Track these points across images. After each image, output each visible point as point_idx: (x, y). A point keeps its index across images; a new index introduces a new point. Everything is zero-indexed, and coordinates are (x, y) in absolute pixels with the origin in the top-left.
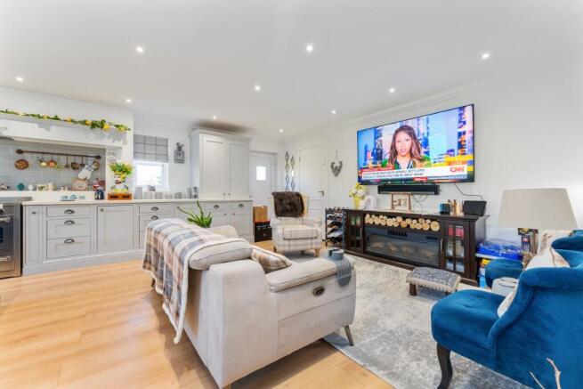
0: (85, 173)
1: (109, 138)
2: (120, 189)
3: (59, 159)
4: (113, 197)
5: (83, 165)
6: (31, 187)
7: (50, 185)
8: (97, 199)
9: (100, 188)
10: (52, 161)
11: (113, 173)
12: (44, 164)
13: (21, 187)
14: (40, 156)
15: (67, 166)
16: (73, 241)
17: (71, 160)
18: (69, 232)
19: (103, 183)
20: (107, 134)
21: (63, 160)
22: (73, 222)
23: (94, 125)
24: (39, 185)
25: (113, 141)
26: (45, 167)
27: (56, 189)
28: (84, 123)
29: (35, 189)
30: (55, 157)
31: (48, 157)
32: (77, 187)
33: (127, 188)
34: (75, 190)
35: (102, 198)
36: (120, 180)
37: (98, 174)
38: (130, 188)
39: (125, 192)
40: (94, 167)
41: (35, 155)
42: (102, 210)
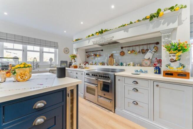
0: (149, 55)
1: (164, 24)
2: (175, 67)
3: (136, 49)
4: (168, 74)
5: (147, 50)
6: (124, 64)
7: (132, 63)
8: (156, 73)
9: (158, 65)
10: (133, 50)
11: (168, 52)
12: (129, 52)
13: (122, 64)
14: (128, 48)
15: (139, 52)
16: (137, 104)
17: (141, 48)
18: (135, 96)
19: (160, 61)
20: (162, 21)
21: (138, 49)
22: (137, 90)
23: (152, 17)
24: (128, 63)
25: (168, 25)
26: (130, 53)
27: (134, 65)
28: (146, 19)
29: (126, 65)
30: (134, 48)
31: (131, 49)
32: (144, 64)
33: (184, 67)
34: (143, 66)
35: (159, 73)
36: (175, 58)
37: (157, 55)
38: (186, 66)
39: (180, 70)
40: (154, 50)
41: (126, 48)
42: (157, 86)
